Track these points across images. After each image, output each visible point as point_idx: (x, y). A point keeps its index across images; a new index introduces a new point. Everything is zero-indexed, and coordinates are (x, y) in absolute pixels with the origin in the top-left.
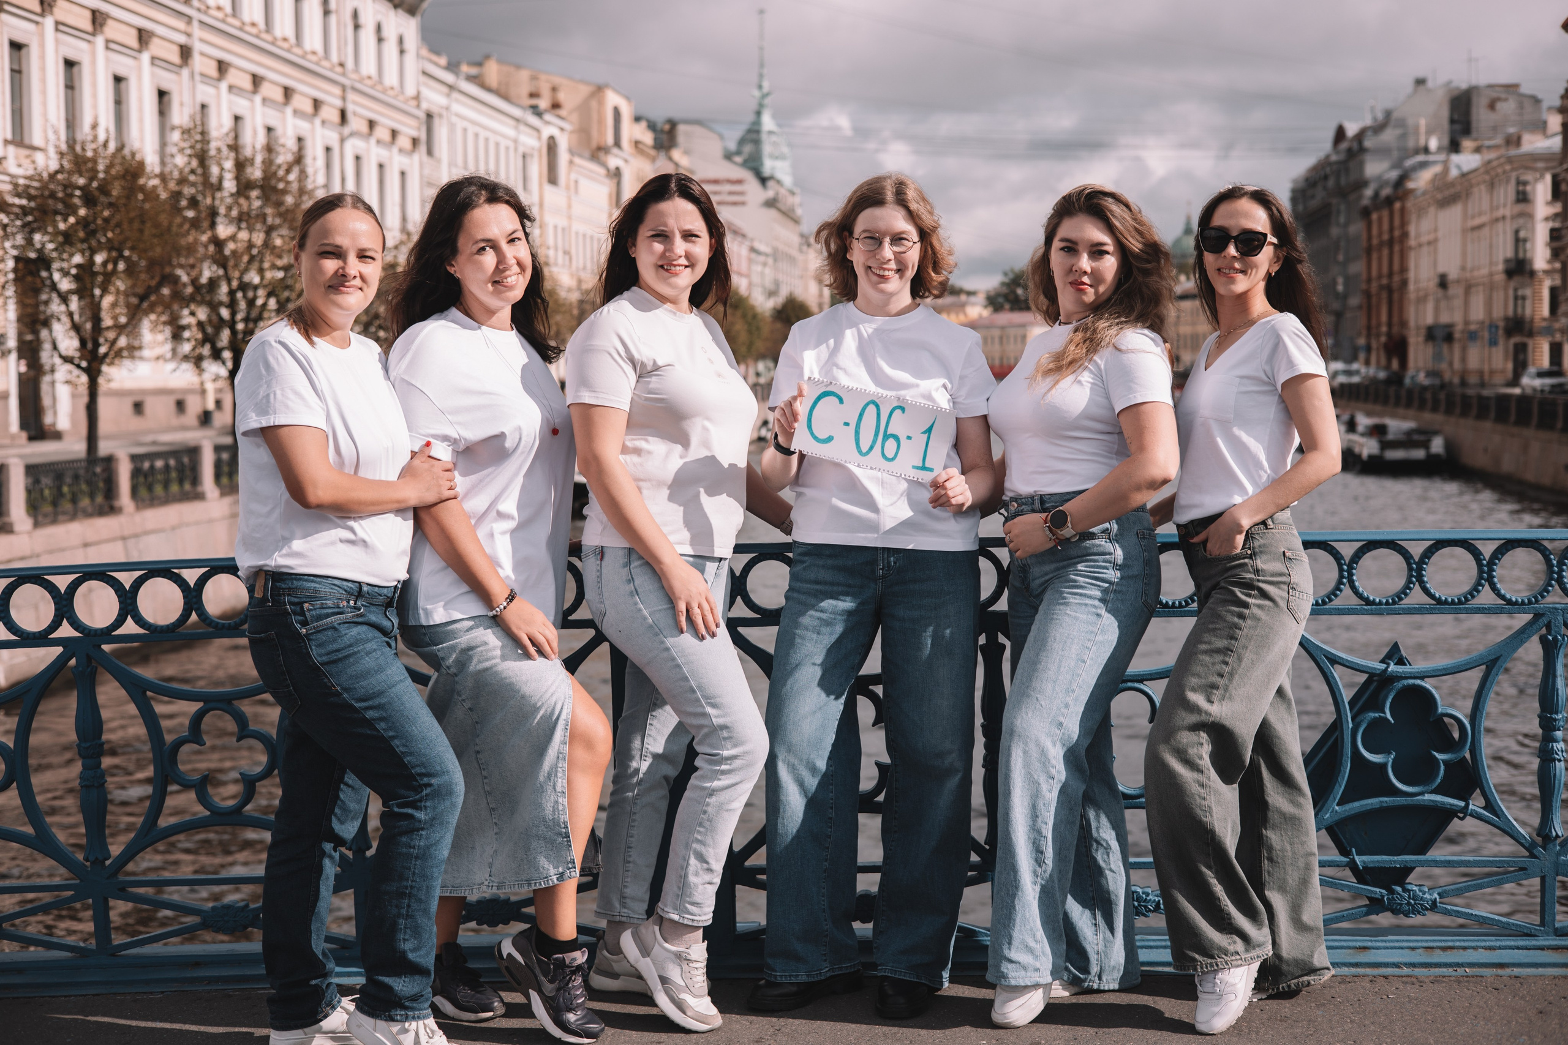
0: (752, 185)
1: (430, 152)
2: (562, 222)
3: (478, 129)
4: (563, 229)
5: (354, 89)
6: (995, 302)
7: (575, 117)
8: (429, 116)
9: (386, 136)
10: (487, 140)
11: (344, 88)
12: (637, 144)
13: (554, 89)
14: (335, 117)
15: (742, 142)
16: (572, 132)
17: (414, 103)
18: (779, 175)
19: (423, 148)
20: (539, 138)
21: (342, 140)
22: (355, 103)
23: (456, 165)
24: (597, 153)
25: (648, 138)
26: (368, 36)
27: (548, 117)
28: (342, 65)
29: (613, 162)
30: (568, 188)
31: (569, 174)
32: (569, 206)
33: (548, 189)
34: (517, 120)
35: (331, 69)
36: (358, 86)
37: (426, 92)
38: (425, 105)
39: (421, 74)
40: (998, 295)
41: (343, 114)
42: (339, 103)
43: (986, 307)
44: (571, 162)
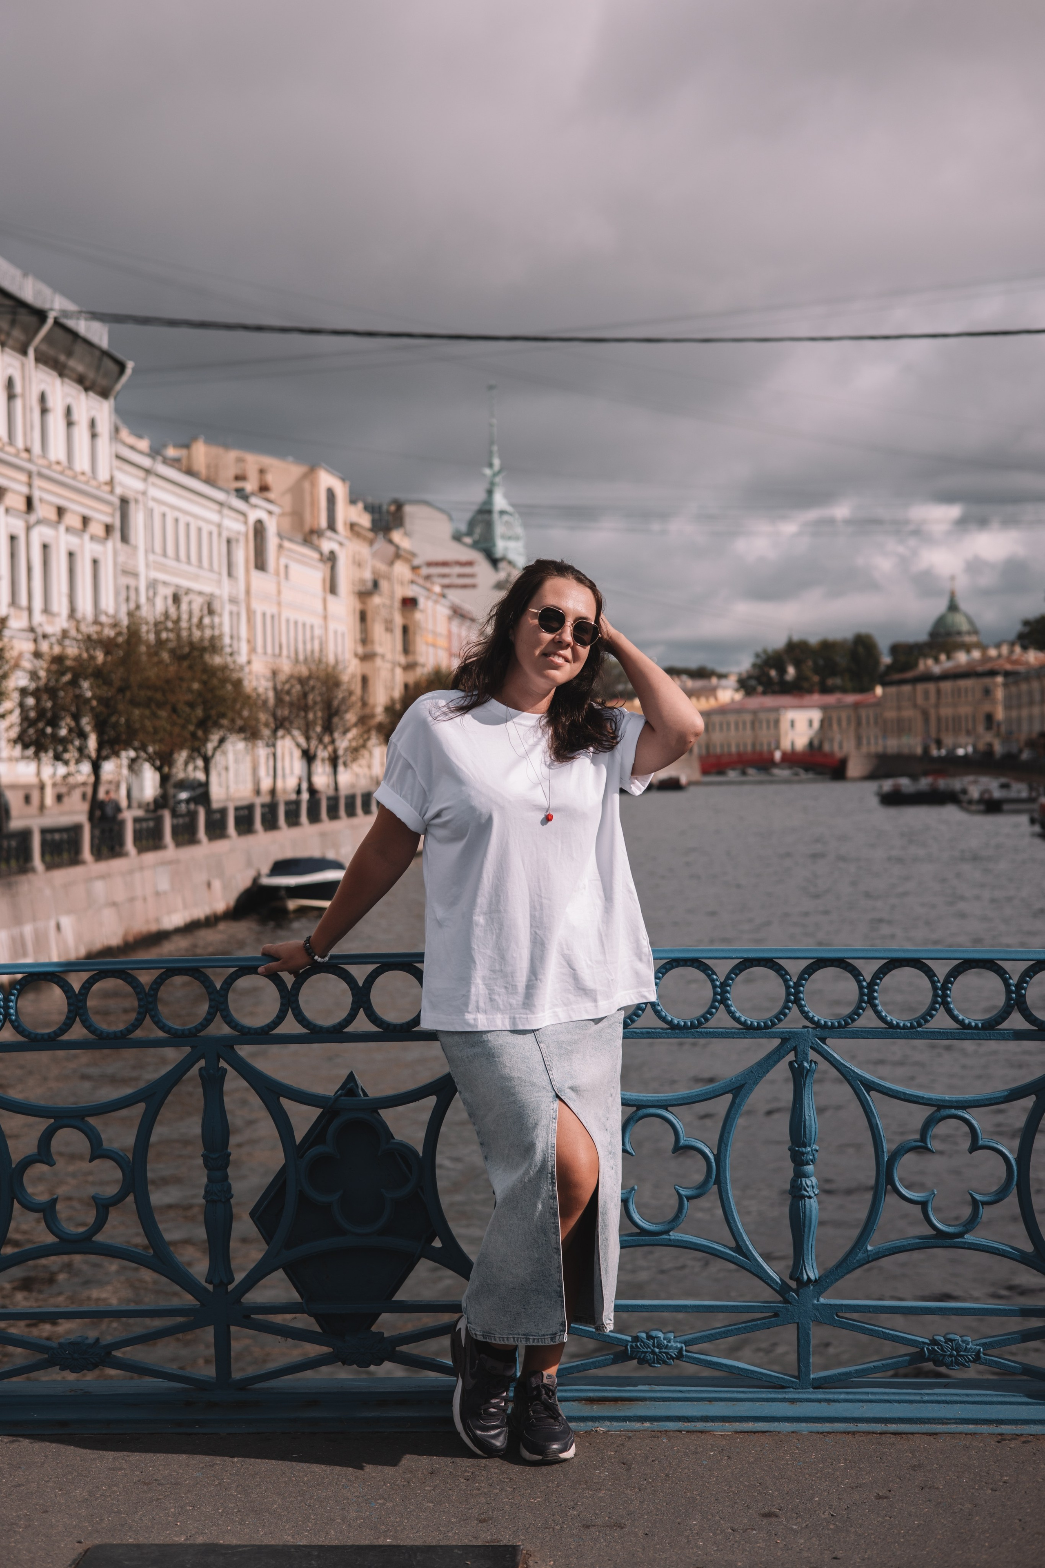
0: (483, 567)
1: (125, 539)
2: (271, 609)
3: (177, 514)
4: (273, 617)
5: (41, 475)
6: (745, 685)
7: (287, 502)
8: (124, 502)
9: (77, 523)
10: (188, 525)
11: (30, 475)
12: (352, 526)
13: (262, 472)
14: (21, 505)
15: (472, 524)
16: (282, 515)
17: (107, 488)
18: (512, 556)
19: (117, 534)
20: (246, 523)
21: (28, 529)
22: (41, 489)
23: (153, 552)
24: (310, 537)
25: (365, 520)
26: (56, 421)
27: (254, 500)
28: (27, 450)
29: (327, 545)
30: (277, 574)
31: (278, 559)
32: (279, 592)
33: (255, 575)
34: (221, 504)
35: (17, 455)
36: (46, 471)
37: (120, 477)
38: (119, 491)
39: (114, 458)
40: (750, 677)
41: (29, 502)
42: (25, 490)
43: (737, 690)
44: (280, 547)
